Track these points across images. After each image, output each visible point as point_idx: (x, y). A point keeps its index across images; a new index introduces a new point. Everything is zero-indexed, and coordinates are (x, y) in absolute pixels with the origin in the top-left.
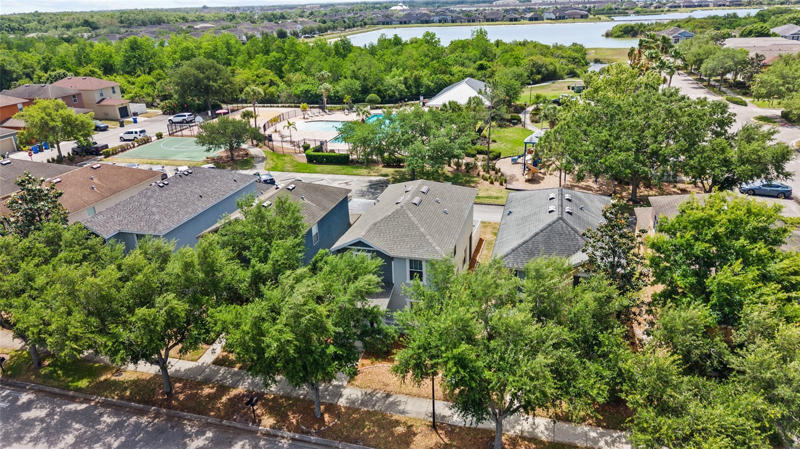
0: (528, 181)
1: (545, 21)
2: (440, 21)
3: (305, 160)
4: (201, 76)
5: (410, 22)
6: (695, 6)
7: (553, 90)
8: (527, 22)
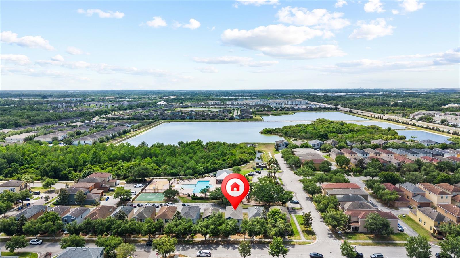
0: (248, 202)
1: (236, 120)
2: (190, 119)
3: (191, 199)
4: (145, 172)
5: (175, 119)
6: (296, 110)
7: (247, 169)
8: (228, 120)
